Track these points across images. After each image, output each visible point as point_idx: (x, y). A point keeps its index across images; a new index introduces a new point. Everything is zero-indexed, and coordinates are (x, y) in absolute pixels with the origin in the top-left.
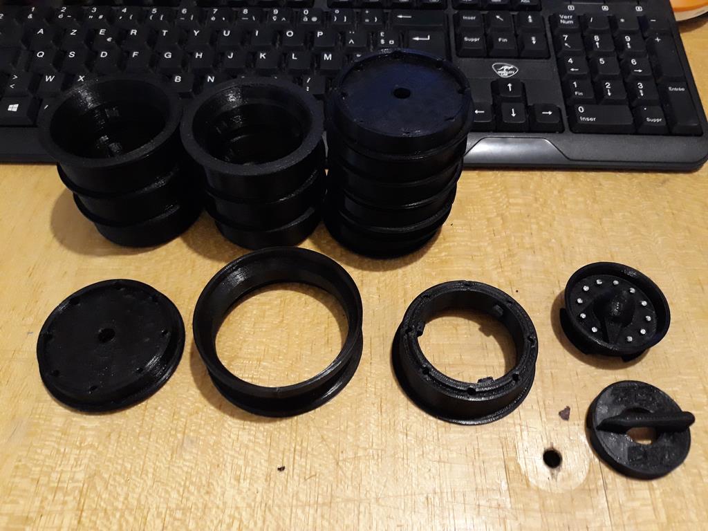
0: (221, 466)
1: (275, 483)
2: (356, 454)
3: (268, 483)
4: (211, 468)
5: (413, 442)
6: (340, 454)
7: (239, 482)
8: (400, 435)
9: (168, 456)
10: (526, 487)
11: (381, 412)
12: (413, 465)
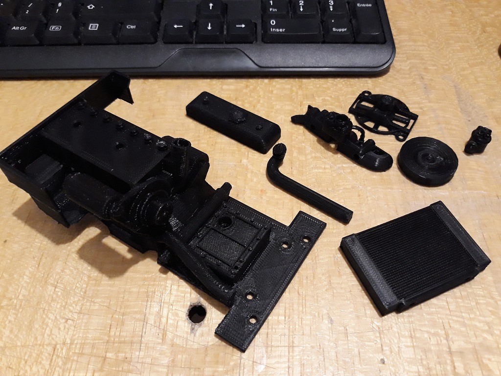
10: (161, 341)
11: (38, 266)
12: (51, 316)
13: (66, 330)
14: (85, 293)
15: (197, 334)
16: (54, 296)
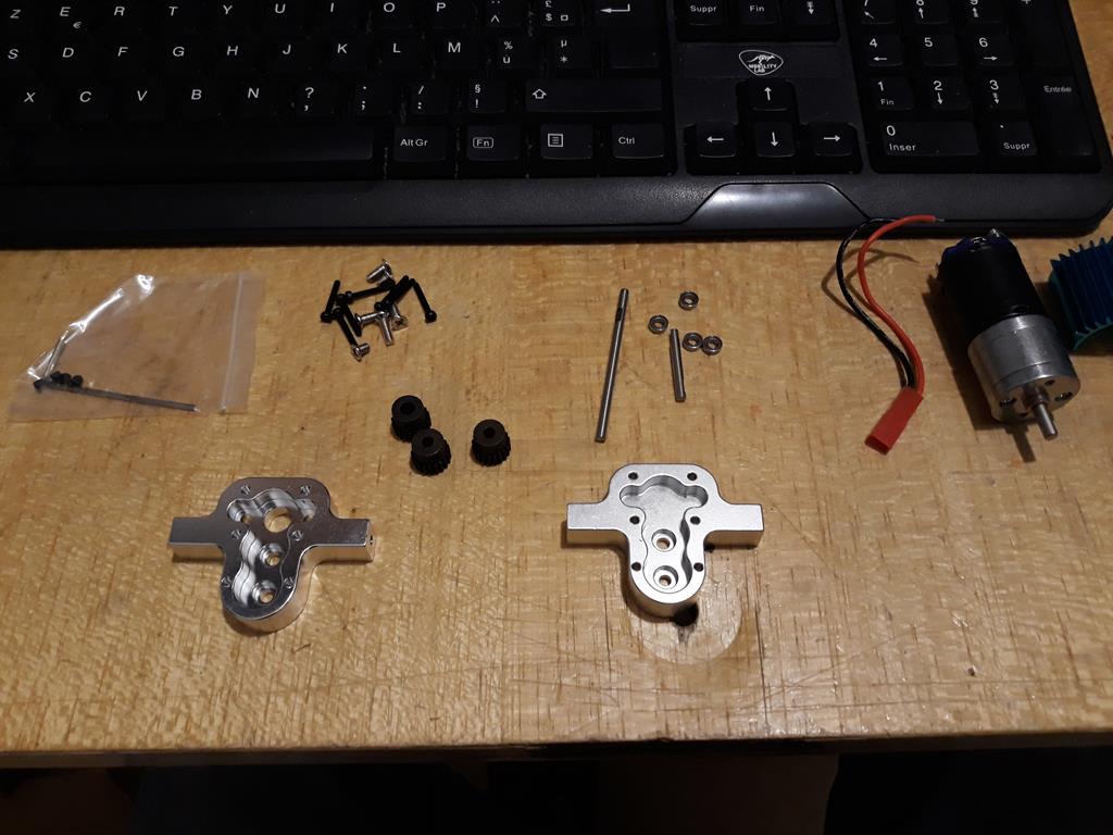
0: (164, 634)
1: (246, 659)
2: (375, 611)
3: (234, 659)
4: (148, 638)
5: (465, 591)
6: (350, 613)
7: (190, 659)
8: (446, 581)
9: (82, 621)
10: (637, 656)
11: (420, 547)
12: (462, 627)
13: (491, 646)
14: (506, 586)
15: (690, 644)
16: (459, 595)
